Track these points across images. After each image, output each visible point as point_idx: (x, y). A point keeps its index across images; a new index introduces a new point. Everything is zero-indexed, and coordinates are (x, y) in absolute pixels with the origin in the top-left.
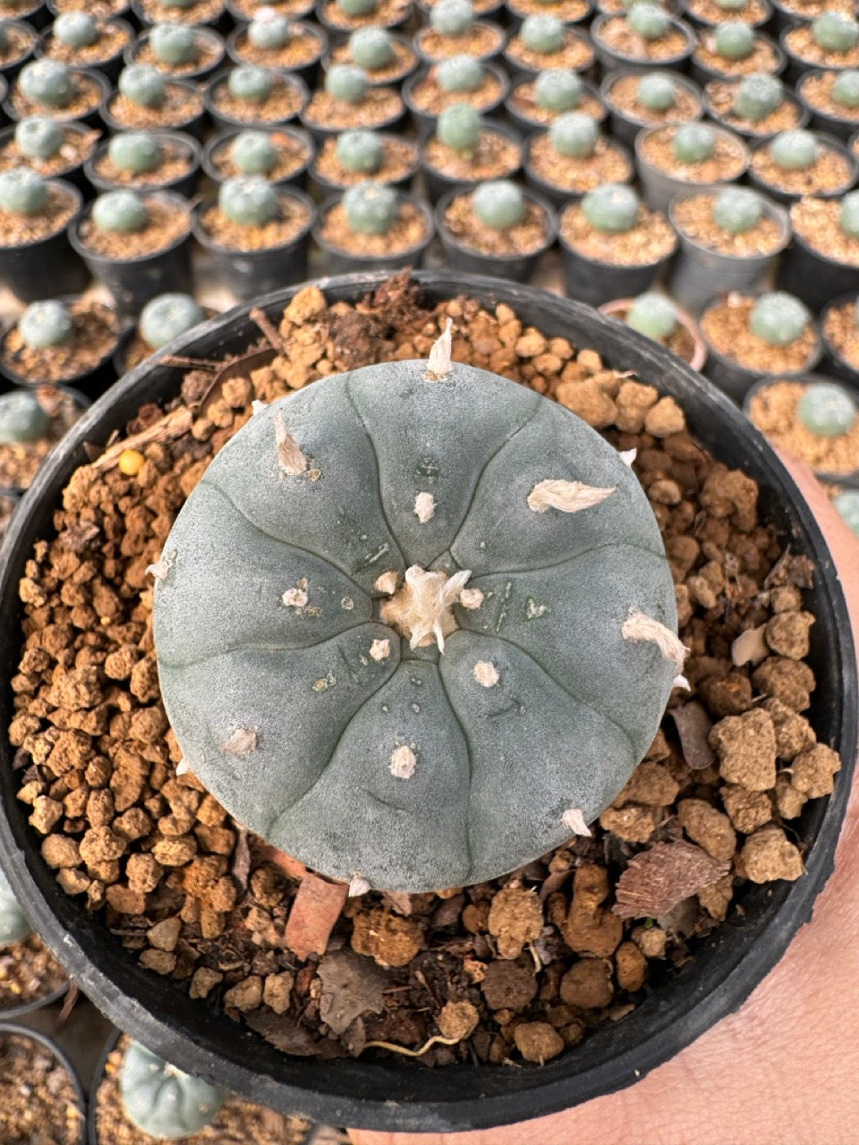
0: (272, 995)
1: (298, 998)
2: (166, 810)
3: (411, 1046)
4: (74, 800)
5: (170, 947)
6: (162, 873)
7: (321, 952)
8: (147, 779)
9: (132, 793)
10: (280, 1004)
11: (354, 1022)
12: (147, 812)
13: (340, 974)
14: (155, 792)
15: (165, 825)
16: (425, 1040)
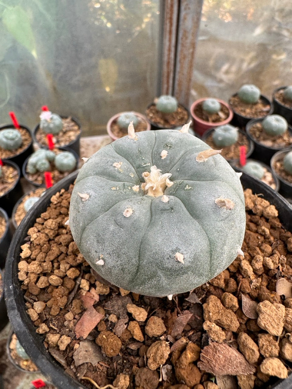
0: (62, 342)
1: (70, 348)
2: (58, 268)
3: (99, 385)
4: (35, 252)
5: (39, 312)
6: (48, 285)
7: (84, 338)
8: (58, 256)
9: (52, 258)
10: (63, 347)
11: (83, 364)
12: (53, 266)
13: (87, 347)
14: (58, 262)
15: (56, 271)
16: (105, 385)
